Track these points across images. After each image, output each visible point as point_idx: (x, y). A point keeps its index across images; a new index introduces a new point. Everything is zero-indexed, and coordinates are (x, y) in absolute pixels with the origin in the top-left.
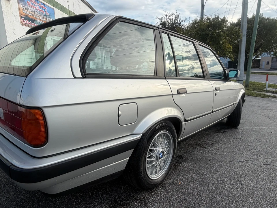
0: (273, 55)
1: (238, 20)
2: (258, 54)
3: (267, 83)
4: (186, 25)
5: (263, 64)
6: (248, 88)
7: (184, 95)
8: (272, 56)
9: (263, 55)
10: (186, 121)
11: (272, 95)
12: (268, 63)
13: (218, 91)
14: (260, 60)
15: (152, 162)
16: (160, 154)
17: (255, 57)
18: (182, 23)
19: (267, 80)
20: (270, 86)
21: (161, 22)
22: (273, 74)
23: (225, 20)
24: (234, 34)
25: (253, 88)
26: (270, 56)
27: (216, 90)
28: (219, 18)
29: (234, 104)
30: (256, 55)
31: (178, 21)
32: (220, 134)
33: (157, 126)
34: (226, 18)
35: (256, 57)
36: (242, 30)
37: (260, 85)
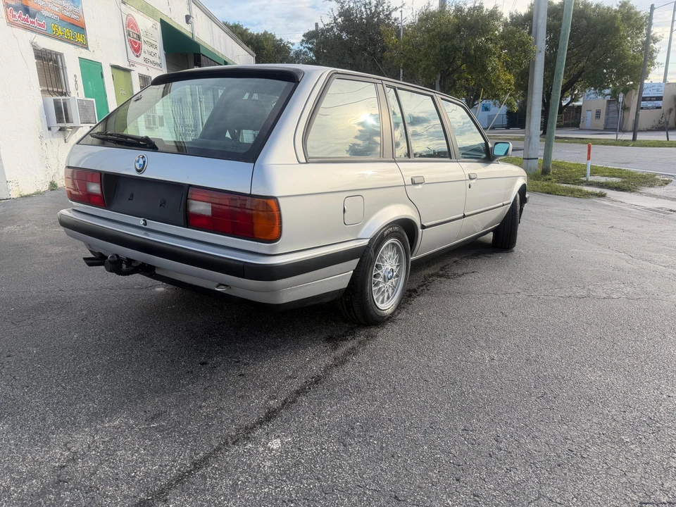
0: (609, 95)
1: (530, 8)
2: (576, 92)
3: (590, 163)
4: (403, 18)
5: (588, 117)
6: (548, 177)
7: (420, 186)
8: (608, 98)
9: (588, 96)
10: (423, 227)
11: (598, 190)
12: (598, 114)
13: (474, 181)
14: (579, 107)
15: (379, 283)
16: (389, 273)
17: (569, 99)
18: (394, 15)
19: (589, 158)
20: (595, 171)
21: (342, 8)
22: (606, 143)
23: (496, 15)
24: (517, 47)
25: (560, 177)
26: (604, 98)
27: (471, 179)
28: (482, 8)
29: (503, 205)
30: (572, 94)
31: (385, 7)
32: (479, 260)
33: (385, 231)
34: (500, 9)
35: (572, 100)
36: (536, 38)
37: (574, 170)
